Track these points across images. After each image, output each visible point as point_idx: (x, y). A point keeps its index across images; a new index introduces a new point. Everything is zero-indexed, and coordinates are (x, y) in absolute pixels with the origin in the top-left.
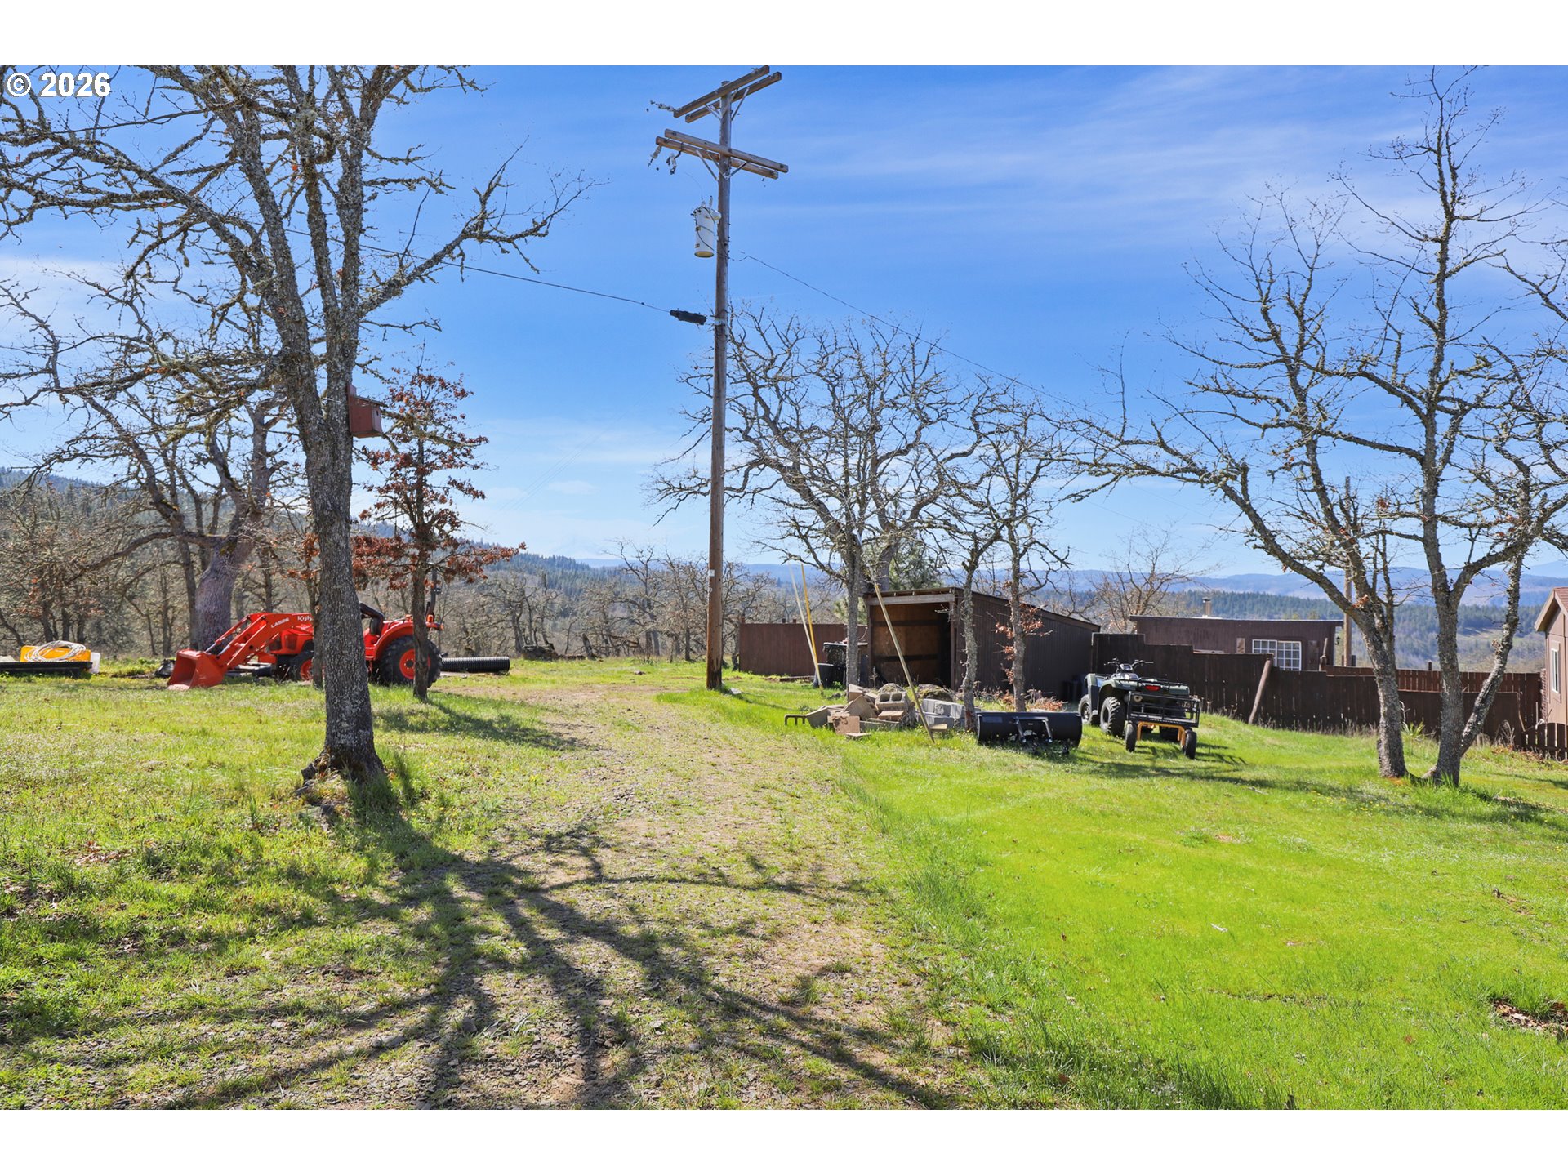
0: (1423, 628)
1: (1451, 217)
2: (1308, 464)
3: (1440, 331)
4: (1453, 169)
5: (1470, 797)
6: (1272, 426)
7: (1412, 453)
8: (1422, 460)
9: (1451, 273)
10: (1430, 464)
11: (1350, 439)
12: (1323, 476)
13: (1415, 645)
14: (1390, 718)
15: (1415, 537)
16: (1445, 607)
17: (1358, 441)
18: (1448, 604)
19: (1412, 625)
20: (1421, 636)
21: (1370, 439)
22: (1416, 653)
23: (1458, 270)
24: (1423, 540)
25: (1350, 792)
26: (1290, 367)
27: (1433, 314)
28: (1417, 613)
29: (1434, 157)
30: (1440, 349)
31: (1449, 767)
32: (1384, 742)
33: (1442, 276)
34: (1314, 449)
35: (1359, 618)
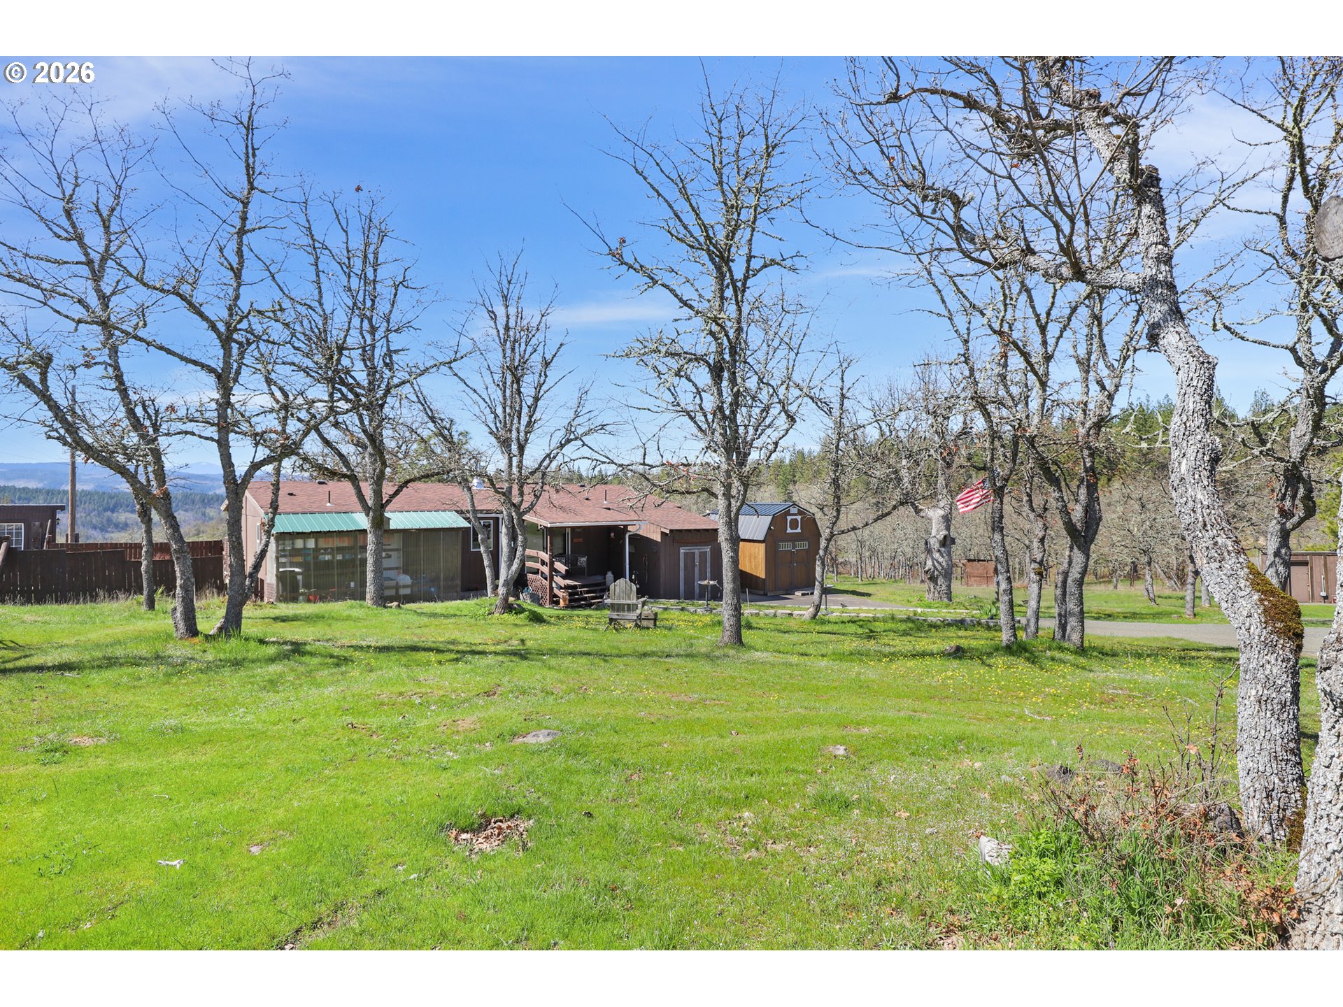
0: (101, 509)
1: (252, 188)
2: (110, 365)
3: (238, 275)
4: (253, 149)
5: (253, 644)
6: (87, 323)
7: (211, 370)
8: (219, 377)
9: (249, 231)
10: (225, 380)
11: (161, 348)
12: (125, 378)
13: (94, 521)
14: (185, 588)
15: (212, 439)
16: (234, 496)
17: (169, 352)
18: (237, 494)
19: (92, 506)
20: (99, 515)
21: (178, 351)
22: (95, 528)
23: (254, 230)
24: (218, 442)
25: (158, 658)
26: (93, 271)
27: (234, 261)
28: (96, 497)
29: (244, 131)
30: (237, 289)
31: (233, 622)
32: (180, 609)
33: (242, 232)
34: (116, 353)
35: (159, 506)
